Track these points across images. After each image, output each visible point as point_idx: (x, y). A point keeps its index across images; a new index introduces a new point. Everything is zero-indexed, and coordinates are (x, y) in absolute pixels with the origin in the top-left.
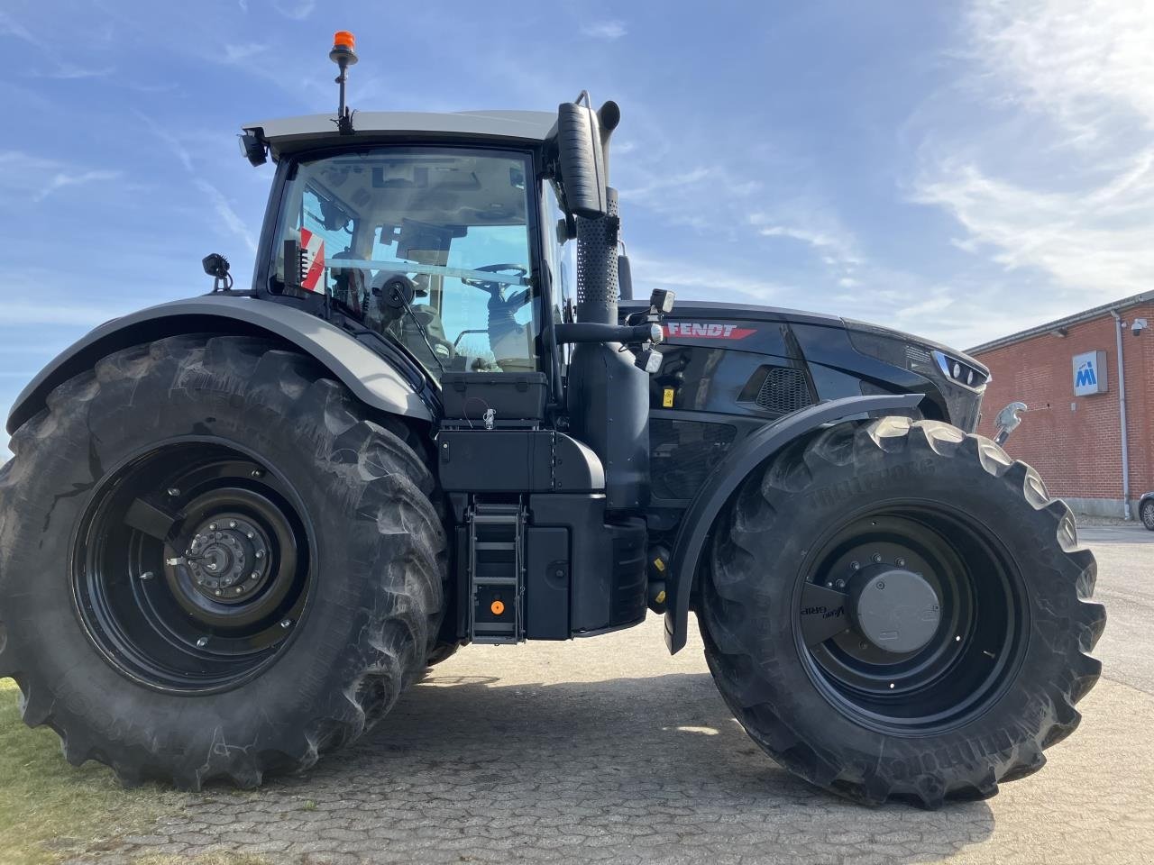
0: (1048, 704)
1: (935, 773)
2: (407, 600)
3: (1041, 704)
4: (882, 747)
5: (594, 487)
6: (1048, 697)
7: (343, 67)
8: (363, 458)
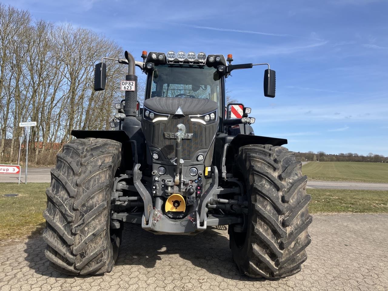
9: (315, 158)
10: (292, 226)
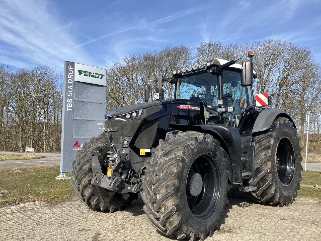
10: (160, 195)
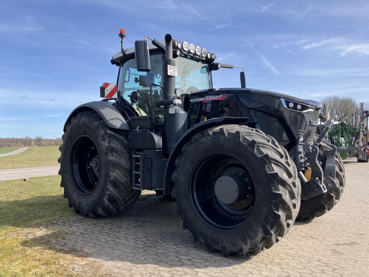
0: (260, 228)
1: (223, 244)
2: (114, 176)
3: (258, 227)
4: (210, 233)
5: (156, 148)
6: (260, 225)
7: (122, 38)
8: (107, 140)
9: (33, 143)
